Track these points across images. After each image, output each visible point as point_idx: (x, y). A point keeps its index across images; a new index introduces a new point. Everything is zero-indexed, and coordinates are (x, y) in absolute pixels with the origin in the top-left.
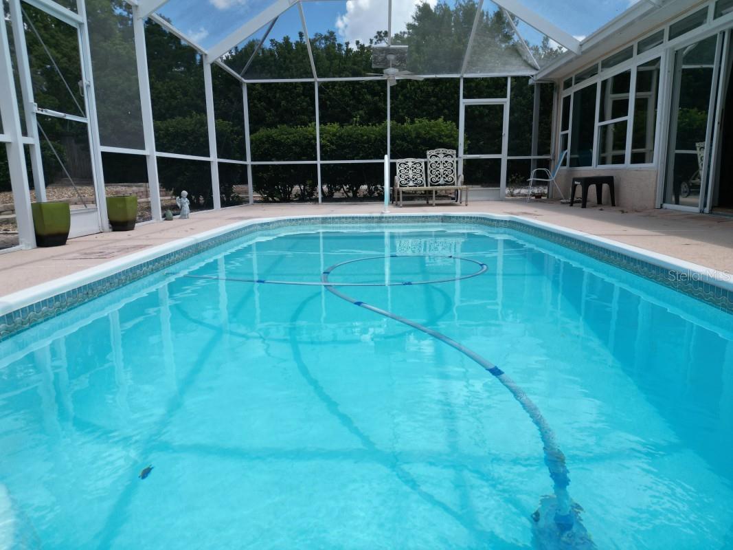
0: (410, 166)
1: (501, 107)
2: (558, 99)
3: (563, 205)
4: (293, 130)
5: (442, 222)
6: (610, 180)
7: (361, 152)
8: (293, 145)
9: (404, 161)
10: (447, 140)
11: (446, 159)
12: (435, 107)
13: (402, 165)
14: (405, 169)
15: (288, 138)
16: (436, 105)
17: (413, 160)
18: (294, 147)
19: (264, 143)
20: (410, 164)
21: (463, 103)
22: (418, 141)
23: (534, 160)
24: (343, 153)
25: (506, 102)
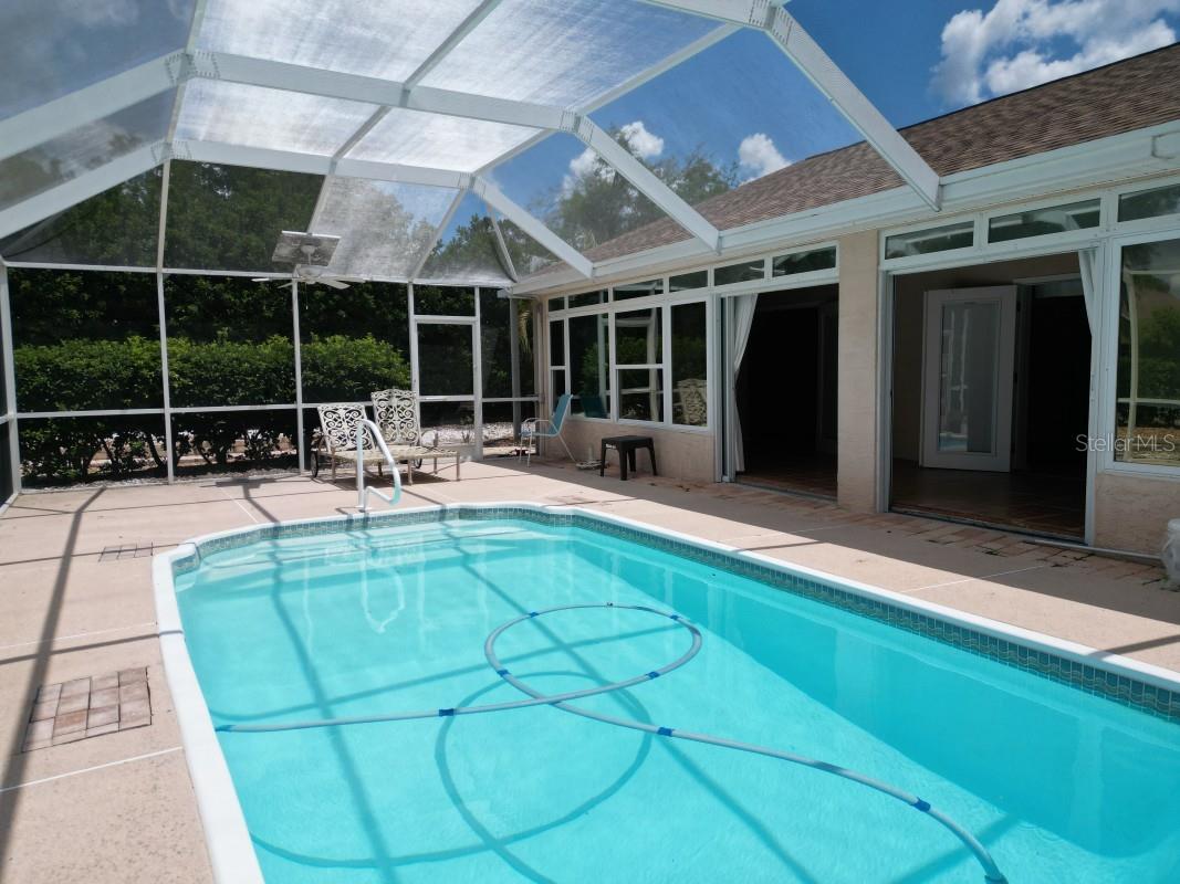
0: (343, 416)
1: (469, 328)
2: (542, 322)
3: (583, 473)
4: (95, 348)
5: (461, 517)
6: (648, 443)
7: (240, 390)
8: (100, 378)
9: (330, 406)
10: (386, 371)
11: (402, 404)
12: (323, 306)
13: (329, 414)
14: (335, 420)
15: (89, 366)
16: (326, 303)
17: (346, 405)
18: (104, 382)
19: (33, 373)
20: (342, 413)
21: (415, 320)
22: (342, 372)
23: (517, 402)
24: (206, 391)
25: (474, 322)
